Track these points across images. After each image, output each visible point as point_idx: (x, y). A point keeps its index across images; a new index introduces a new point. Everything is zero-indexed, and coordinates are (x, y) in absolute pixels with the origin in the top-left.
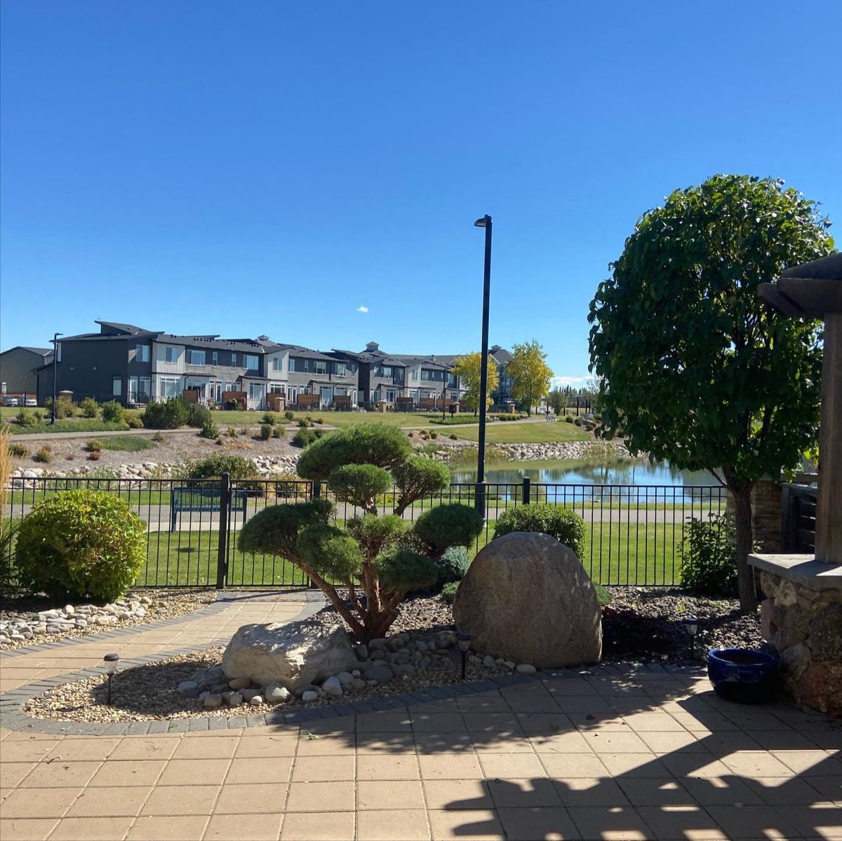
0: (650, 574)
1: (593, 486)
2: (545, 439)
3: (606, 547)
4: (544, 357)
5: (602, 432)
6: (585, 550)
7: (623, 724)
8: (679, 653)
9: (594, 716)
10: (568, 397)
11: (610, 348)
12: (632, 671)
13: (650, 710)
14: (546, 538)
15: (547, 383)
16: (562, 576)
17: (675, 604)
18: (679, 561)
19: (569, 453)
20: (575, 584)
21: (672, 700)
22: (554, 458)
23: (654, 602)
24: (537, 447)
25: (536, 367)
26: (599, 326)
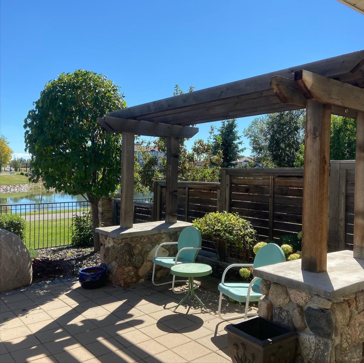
0: (58, 241)
1: (35, 204)
2: (9, 183)
3: (37, 231)
4: (8, 143)
5: (32, 180)
6: (26, 234)
7: (40, 309)
8: (68, 273)
9: (26, 309)
10: (22, 163)
11: (35, 141)
12: (46, 285)
13: (53, 300)
14: (3, 231)
15: (10, 156)
16: (11, 248)
17: (68, 253)
18: (70, 234)
19: (22, 189)
20: (19, 251)
21: (63, 294)
22: (14, 192)
23: (58, 253)
24: (5, 187)
25: (4, 148)
26: (29, 130)
